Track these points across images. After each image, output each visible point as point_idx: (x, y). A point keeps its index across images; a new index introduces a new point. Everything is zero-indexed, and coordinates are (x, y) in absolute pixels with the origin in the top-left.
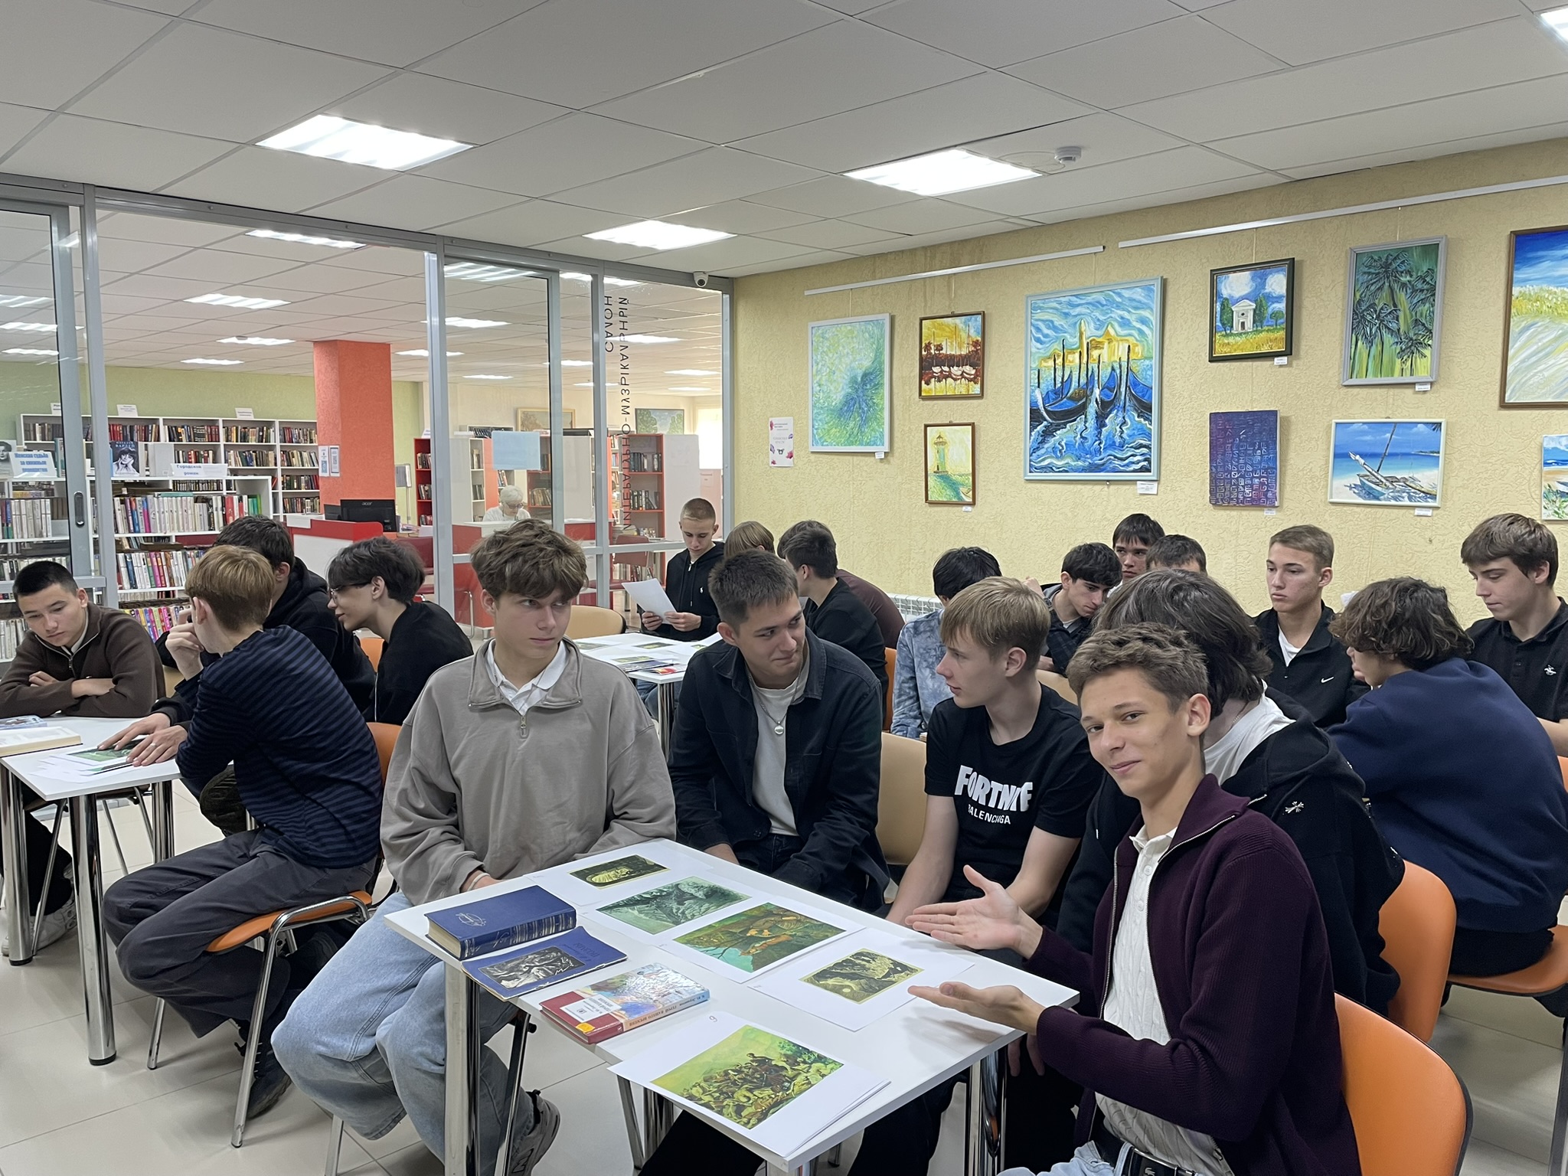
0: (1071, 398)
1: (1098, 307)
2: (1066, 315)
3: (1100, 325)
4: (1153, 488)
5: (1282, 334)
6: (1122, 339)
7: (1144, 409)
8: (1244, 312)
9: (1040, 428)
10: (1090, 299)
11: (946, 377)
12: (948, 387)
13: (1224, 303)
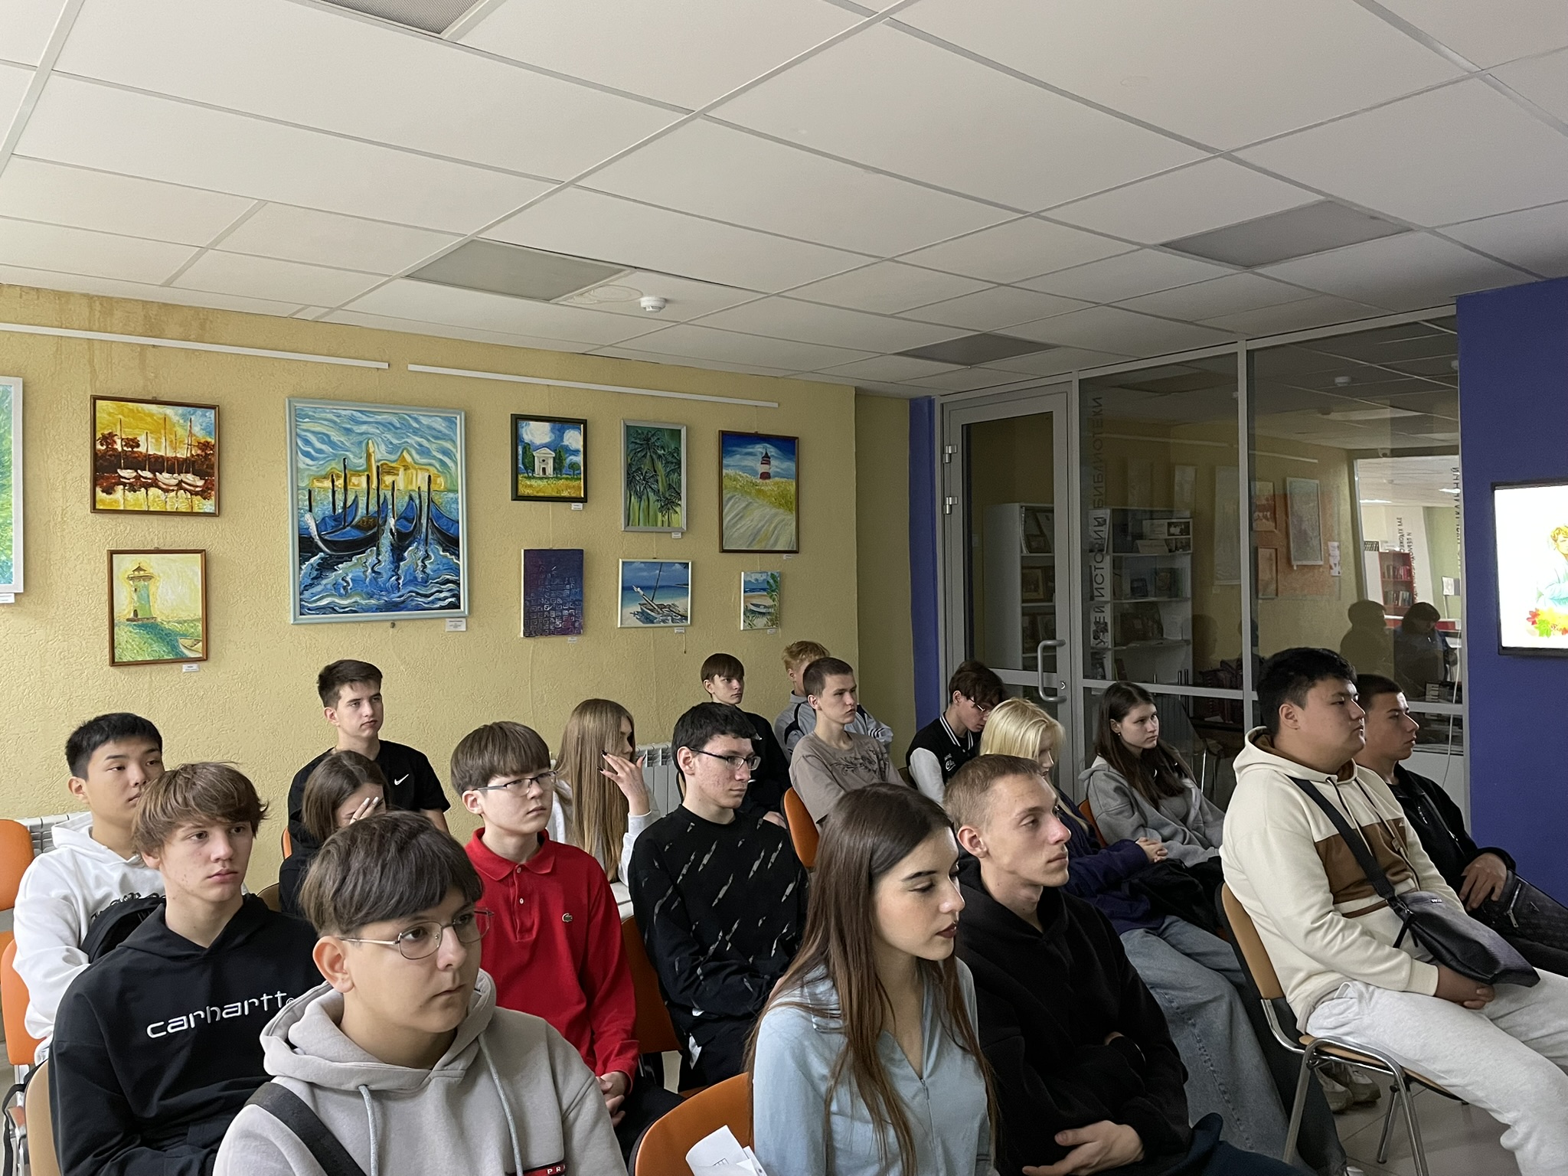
0: (357, 527)
4: (463, 627)
7: (450, 543)
8: (544, 459)
11: (147, 486)
12: (154, 498)
13: (527, 447)
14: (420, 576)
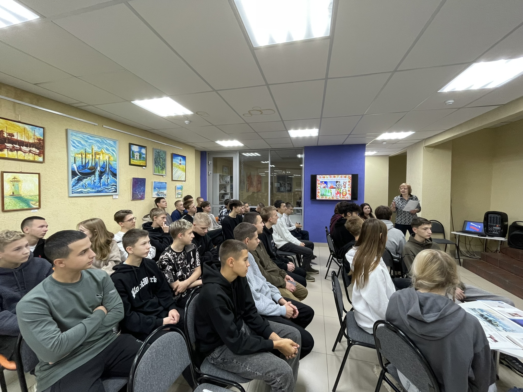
1: (98, 142)
3: (99, 148)
4: (117, 197)
6: (107, 154)
7: (115, 175)
8: (137, 155)
10: (96, 139)
13: (133, 152)
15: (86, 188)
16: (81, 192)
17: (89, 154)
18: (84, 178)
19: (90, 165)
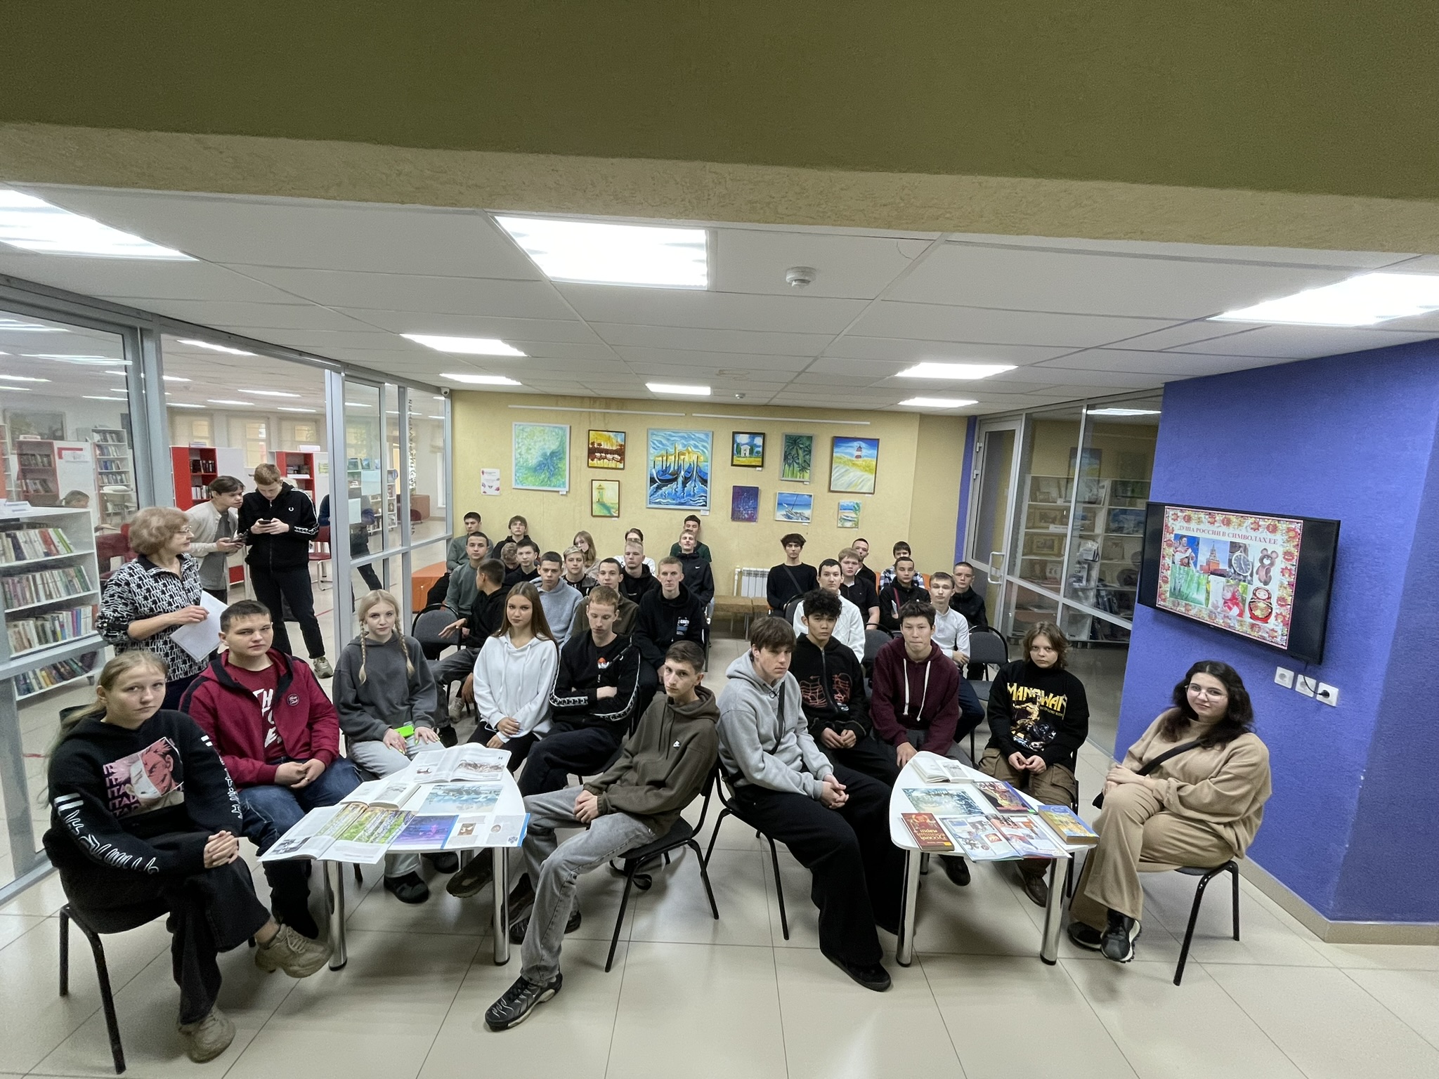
0: (670, 474)
1: (684, 439)
2: (668, 440)
3: (685, 446)
4: (708, 513)
5: (761, 459)
6: (694, 453)
7: (704, 482)
8: (745, 449)
9: (655, 485)
10: (680, 434)
11: (604, 459)
12: (605, 463)
13: (738, 445)
14: (692, 493)
15: (665, 499)
16: (659, 503)
17: (672, 455)
18: (664, 486)
19: (672, 469)
